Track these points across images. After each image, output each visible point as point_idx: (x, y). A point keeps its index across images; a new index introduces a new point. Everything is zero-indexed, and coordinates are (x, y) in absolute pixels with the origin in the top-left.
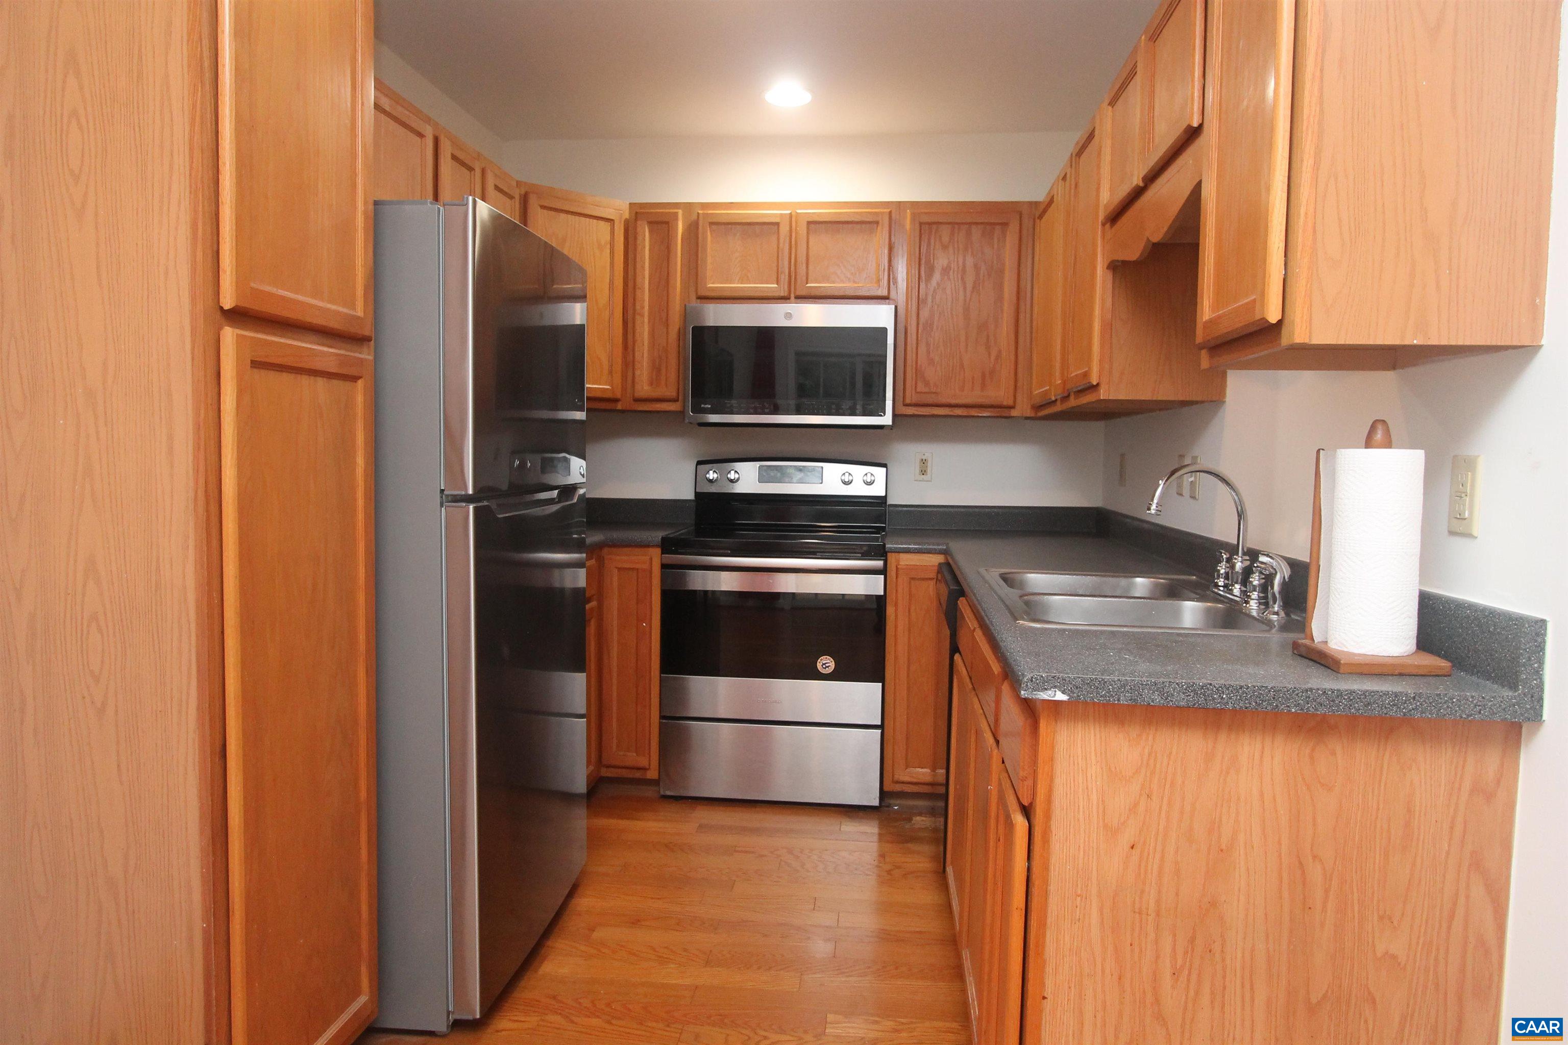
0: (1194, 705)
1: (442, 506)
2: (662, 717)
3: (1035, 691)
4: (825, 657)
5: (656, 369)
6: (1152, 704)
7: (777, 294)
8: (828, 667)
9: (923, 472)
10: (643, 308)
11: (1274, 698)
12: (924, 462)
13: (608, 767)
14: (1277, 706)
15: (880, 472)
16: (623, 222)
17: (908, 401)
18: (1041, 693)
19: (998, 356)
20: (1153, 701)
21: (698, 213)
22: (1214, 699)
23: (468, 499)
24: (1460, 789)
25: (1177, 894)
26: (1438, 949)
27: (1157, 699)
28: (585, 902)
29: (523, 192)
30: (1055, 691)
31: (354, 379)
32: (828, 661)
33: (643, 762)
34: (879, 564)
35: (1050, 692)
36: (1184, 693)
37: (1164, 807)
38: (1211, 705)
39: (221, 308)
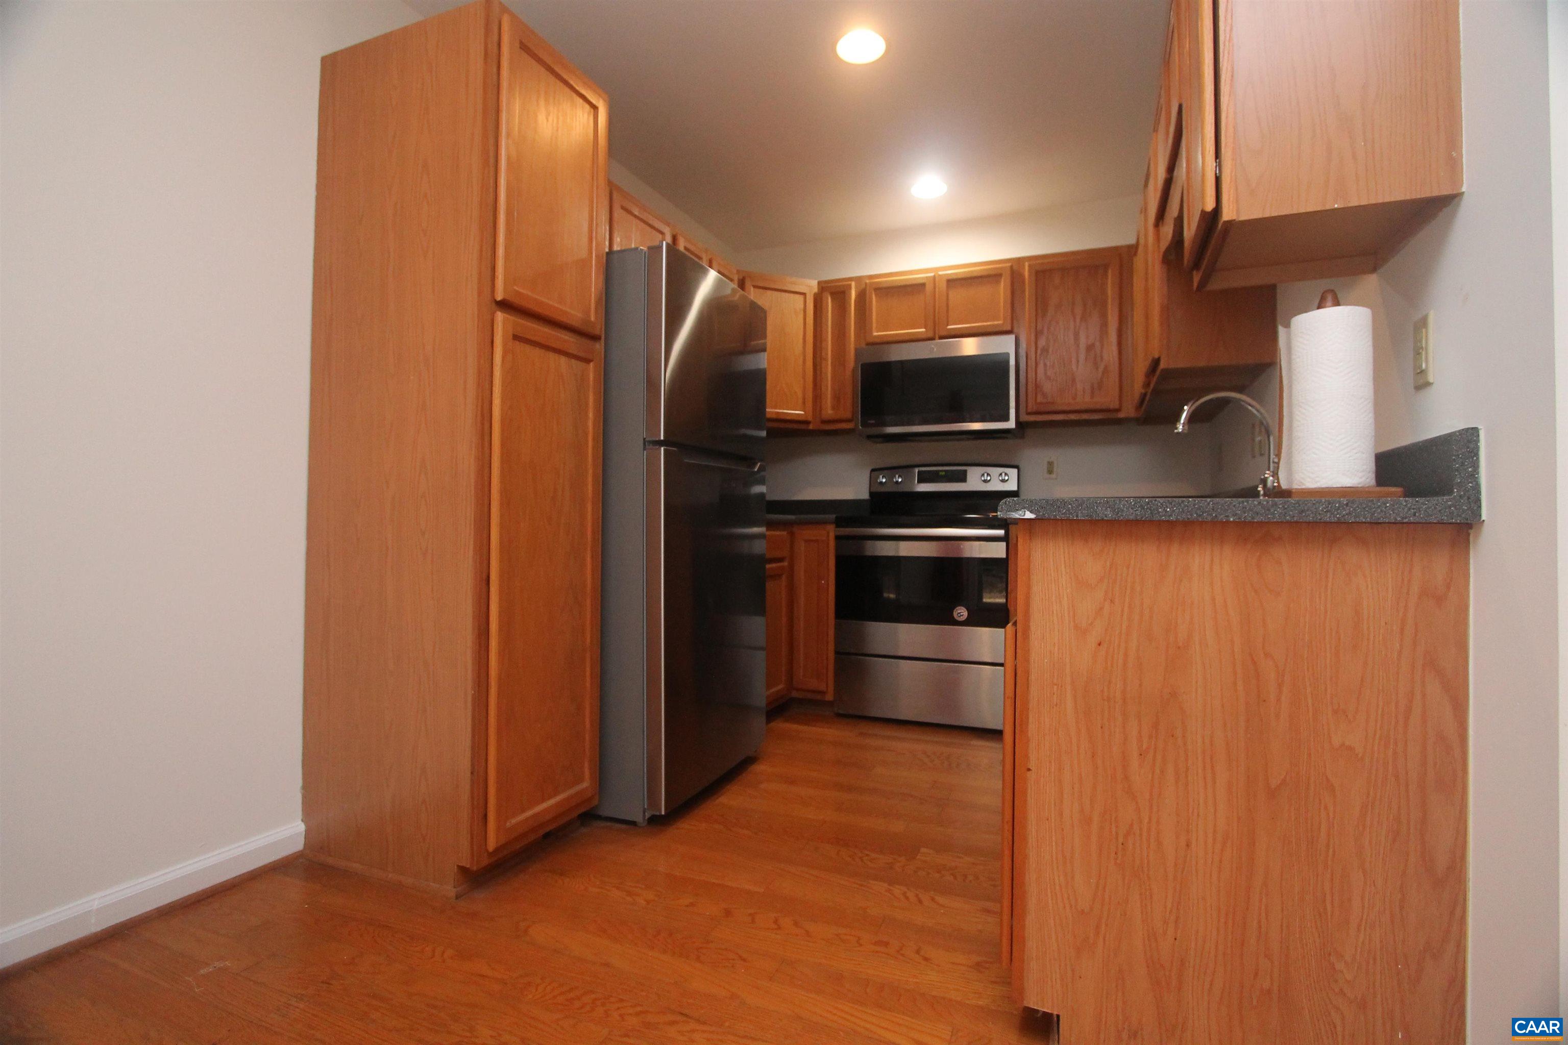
0: (1142, 518)
2: (837, 653)
3: (1009, 511)
4: (959, 607)
5: (837, 398)
6: (1105, 518)
7: (924, 336)
8: (962, 615)
9: (1050, 472)
10: (827, 354)
11: (1213, 510)
12: (1050, 464)
13: (798, 690)
14: (1216, 516)
15: (1013, 472)
16: (812, 296)
17: (1029, 411)
18: (1014, 513)
19: (1106, 370)
20: (1106, 516)
21: (866, 284)
22: (1159, 512)
23: (660, 443)
24: (1408, 593)
25: (1140, 685)
26: (1396, 744)
27: (1110, 515)
29: (741, 277)
30: (1025, 511)
31: (587, 361)
32: (962, 611)
33: (822, 687)
34: (1001, 532)
35: (1021, 512)
36: (1132, 508)
37: (1126, 609)
38: (1156, 517)
39: (495, 300)
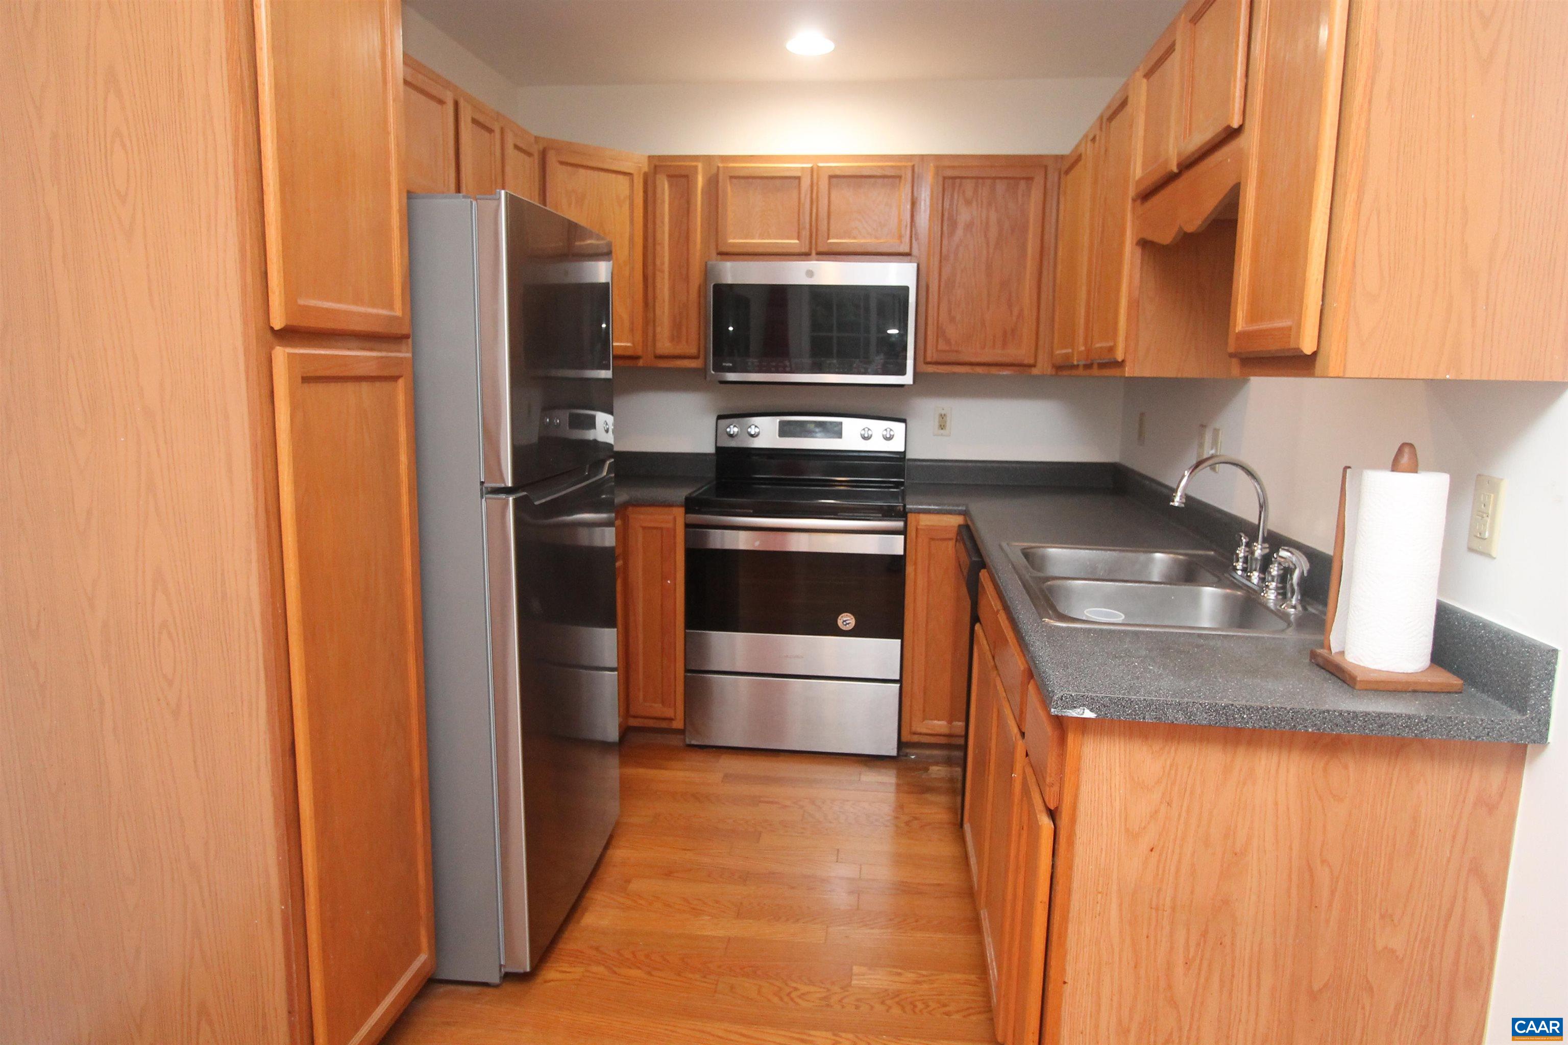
0: (1216, 723)
1: (482, 497)
2: (687, 671)
3: (1064, 709)
4: (846, 614)
5: (677, 326)
6: (1175, 722)
7: (797, 250)
8: (848, 624)
9: (942, 427)
10: (663, 264)
11: (1292, 719)
12: (943, 417)
13: (635, 717)
14: (1294, 725)
15: (899, 428)
16: (642, 176)
17: (929, 359)
18: (1070, 711)
19: (1020, 315)
20: (1176, 720)
21: (718, 167)
22: (1235, 719)
23: (507, 491)
24: (1464, 802)
25: (1192, 892)
26: (1434, 946)
27: (1181, 718)
28: (619, 854)
29: (541, 148)
30: (1084, 709)
31: (395, 378)
32: (848, 618)
33: (669, 713)
34: (899, 524)
35: (1079, 710)
36: (1206, 713)
37: (1184, 814)
38: (1232, 724)
39: (272, 328)
